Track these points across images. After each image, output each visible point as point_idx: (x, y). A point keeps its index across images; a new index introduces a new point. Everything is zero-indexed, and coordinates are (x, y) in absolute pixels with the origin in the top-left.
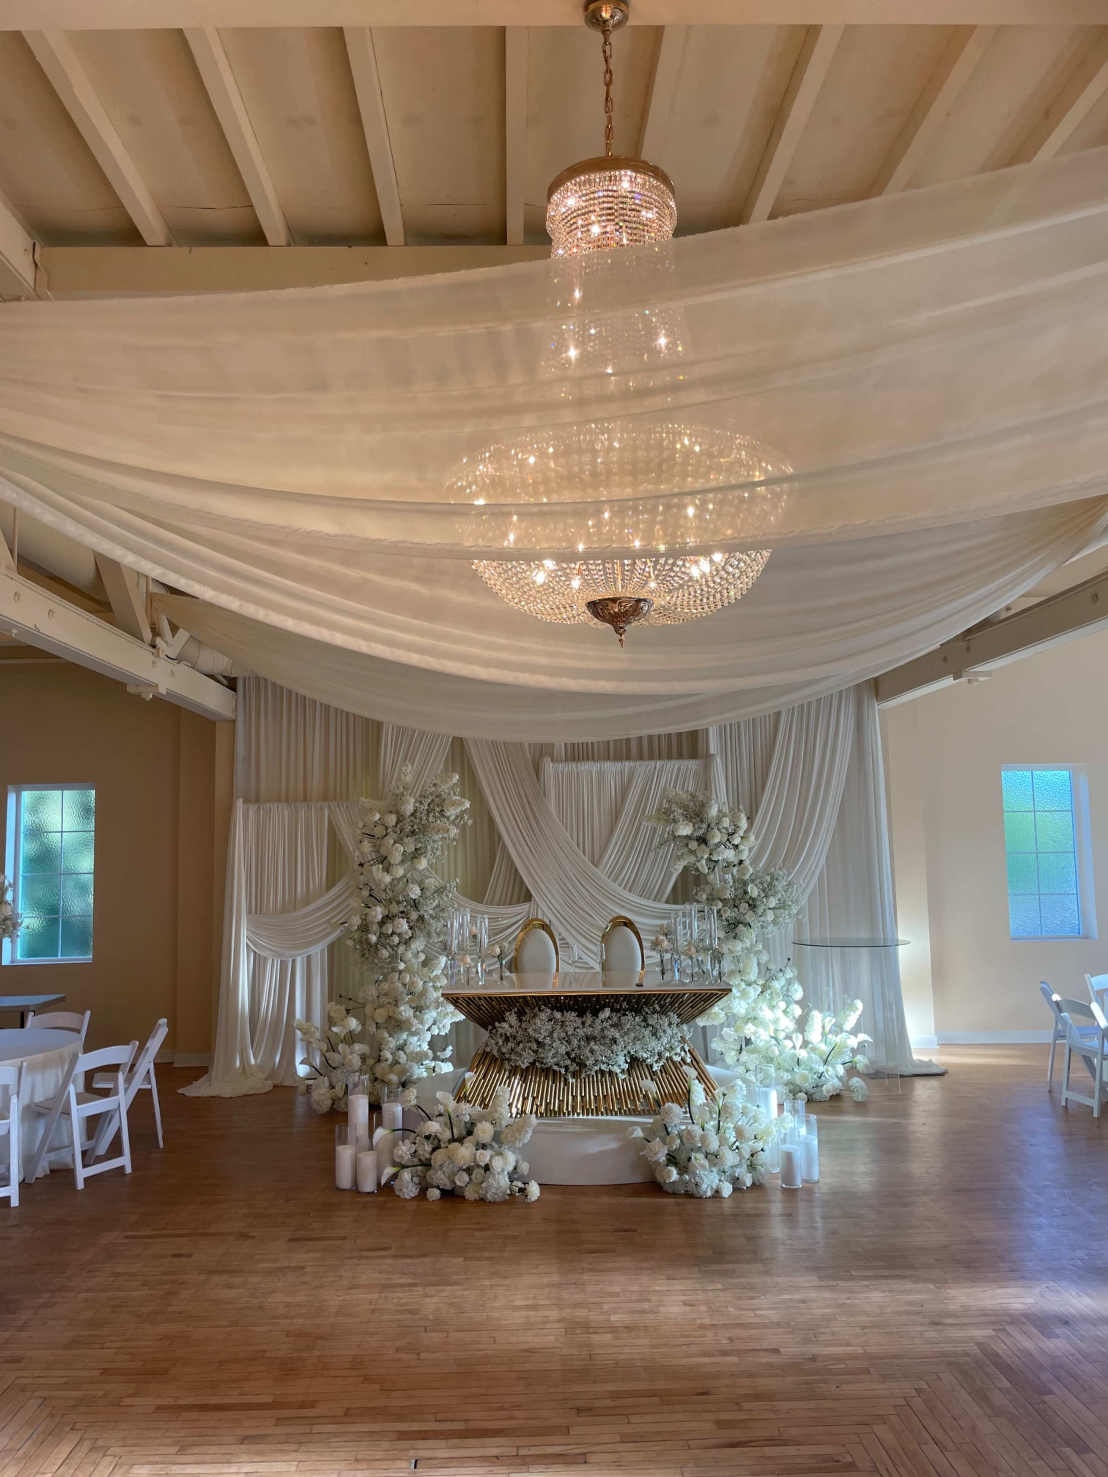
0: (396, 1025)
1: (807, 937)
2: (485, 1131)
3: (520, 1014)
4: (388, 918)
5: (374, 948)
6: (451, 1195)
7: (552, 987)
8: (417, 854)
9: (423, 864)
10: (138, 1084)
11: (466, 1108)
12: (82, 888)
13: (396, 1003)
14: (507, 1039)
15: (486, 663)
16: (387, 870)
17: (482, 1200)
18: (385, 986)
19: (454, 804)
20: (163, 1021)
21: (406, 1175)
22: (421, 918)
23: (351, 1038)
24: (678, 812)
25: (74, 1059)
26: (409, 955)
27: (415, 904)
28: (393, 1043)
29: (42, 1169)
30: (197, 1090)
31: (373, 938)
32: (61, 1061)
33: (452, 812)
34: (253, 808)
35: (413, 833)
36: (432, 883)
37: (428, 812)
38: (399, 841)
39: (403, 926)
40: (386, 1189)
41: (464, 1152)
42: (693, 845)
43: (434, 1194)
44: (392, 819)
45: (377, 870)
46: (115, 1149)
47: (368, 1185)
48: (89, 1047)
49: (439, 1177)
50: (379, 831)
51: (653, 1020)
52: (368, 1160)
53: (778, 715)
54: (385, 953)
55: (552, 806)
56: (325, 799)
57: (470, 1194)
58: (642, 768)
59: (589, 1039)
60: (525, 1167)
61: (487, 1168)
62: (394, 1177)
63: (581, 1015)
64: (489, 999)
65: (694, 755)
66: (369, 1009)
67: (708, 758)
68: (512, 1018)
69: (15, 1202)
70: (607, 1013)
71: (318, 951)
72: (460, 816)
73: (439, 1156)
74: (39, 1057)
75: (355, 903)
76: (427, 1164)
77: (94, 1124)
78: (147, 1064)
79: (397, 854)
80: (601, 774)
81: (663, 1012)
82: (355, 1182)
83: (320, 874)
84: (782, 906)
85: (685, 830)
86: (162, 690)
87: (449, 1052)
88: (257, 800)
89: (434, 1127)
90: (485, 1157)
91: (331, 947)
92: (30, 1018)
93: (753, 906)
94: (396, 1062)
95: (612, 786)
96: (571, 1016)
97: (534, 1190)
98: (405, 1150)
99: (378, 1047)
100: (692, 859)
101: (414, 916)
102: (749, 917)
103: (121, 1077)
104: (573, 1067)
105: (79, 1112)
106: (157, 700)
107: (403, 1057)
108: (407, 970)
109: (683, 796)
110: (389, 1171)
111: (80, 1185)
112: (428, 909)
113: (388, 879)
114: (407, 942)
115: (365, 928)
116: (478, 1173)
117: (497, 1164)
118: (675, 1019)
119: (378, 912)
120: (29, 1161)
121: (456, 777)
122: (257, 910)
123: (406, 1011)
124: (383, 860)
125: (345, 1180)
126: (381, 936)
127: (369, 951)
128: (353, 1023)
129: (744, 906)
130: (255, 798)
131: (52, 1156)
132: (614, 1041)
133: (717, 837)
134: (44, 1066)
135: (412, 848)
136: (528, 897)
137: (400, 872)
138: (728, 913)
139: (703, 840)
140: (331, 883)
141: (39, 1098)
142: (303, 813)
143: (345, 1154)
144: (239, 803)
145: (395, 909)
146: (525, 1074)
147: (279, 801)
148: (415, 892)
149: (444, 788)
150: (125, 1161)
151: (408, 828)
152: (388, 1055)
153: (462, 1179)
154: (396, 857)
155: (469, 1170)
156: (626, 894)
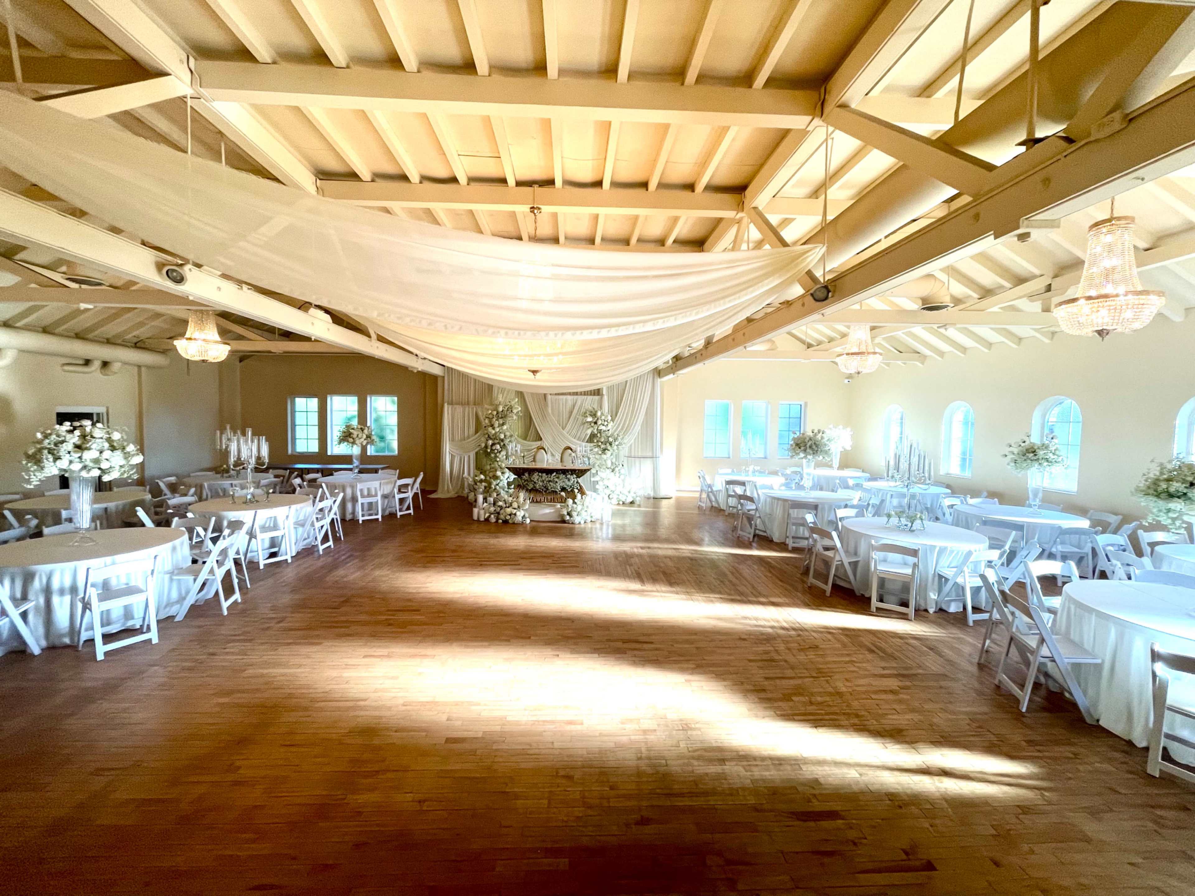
0: (496, 478)
1: (633, 455)
2: (515, 505)
3: (529, 474)
4: (493, 445)
5: (489, 454)
6: (505, 522)
7: (545, 466)
8: (503, 424)
9: (505, 427)
10: (415, 490)
11: (511, 499)
12: (392, 431)
13: (496, 471)
14: (525, 481)
15: (507, 377)
16: (494, 429)
17: (514, 523)
18: (493, 466)
19: (516, 408)
20: (422, 473)
21: (492, 516)
22: (504, 445)
23: (481, 481)
24: (588, 413)
25: (396, 482)
26: (500, 456)
27: (502, 440)
28: (494, 483)
29: (387, 513)
30: (433, 496)
31: (489, 450)
32: (391, 482)
33: (515, 411)
34: (450, 407)
35: (502, 418)
36: (508, 434)
37: (507, 410)
38: (497, 420)
39: (498, 447)
40: (487, 520)
41: (509, 510)
42: (593, 424)
43: (500, 521)
44: (495, 413)
45: (490, 429)
46: (408, 508)
47: (482, 519)
48: (400, 478)
49: (502, 517)
50: (491, 416)
51: (569, 476)
52: (482, 512)
53: (626, 382)
54: (493, 455)
55: (550, 411)
56: (475, 405)
57: (510, 521)
58: (580, 398)
59: (550, 481)
60: (527, 515)
61: (515, 514)
62: (489, 516)
63: (547, 474)
64: (520, 468)
65: (598, 395)
66: (487, 472)
67: (602, 395)
68: (527, 475)
69: (380, 520)
70: (555, 474)
71: (472, 455)
72: (518, 412)
73: (502, 511)
74: (386, 481)
75: (483, 439)
76: (499, 513)
77: (402, 501)
78: (417, 485)
79: (496, 424)
80: (566, 400)
81: (572, 474)
82: (478, 518)
83: (472, 429)
84: (620, 444)
85: (590, 419)
86: (420, 369)
87: (513, 486)
88: (452, 404)
89: (501, 503)
90: (514, 511)
91: (477, 453)
92: (380, 471)
93: (611, 444)
94: (495, 489)
95: (570, 403)
96: (544, 475)
97: (528, 521)
98: (492, 509)
99: (490, 484)
100: (592, 429)
101: (502, 444)
102: (609, 448)
103: (410, 488)
104: (545, 489)
105: (398, 497)
106: (419, 372)
107: (498, 487)
108: (500, 461)
109: (590, 408)
110: (487, 515)
111: (399, 517)
112: (506, 441)
113: (493, 432)
114: (500, 452)
115: (486, 447)
116: (512, 516)
117: (518, 513)
118: (575, 476)
119: (490, 442)
120: (383, 510)
121: (517, 400)
122: (452, 440)
123: (499, 473)
124: (492, 426)
125: (475, 518)
126: (491, 450)
127: (488, 455)
128: (482, 477)
129: (608, 444)
130: (451, 403)
131: (390, 509)
132: (557, 482)
133: (599, 422)
134: (387, 483)
135: (501, 422)
136: (541, 439)
137: (497, 430)
138: (603, 446)
139: (596, 423)
140: (476, 432)
141: (386, 493)
142: (467, 409)
143: (476, 511)
144: (446, 405)
145: (496, 441)
146: (529, 491)
147: (459, 404)
148: (502, 436)
149: (513, 403)
150: (411, 511)
151: (500, 416)
152: (493, 486)
153: (508, 517)
154: (496, 425)
155: (510, 515)
156: (574, 440)
